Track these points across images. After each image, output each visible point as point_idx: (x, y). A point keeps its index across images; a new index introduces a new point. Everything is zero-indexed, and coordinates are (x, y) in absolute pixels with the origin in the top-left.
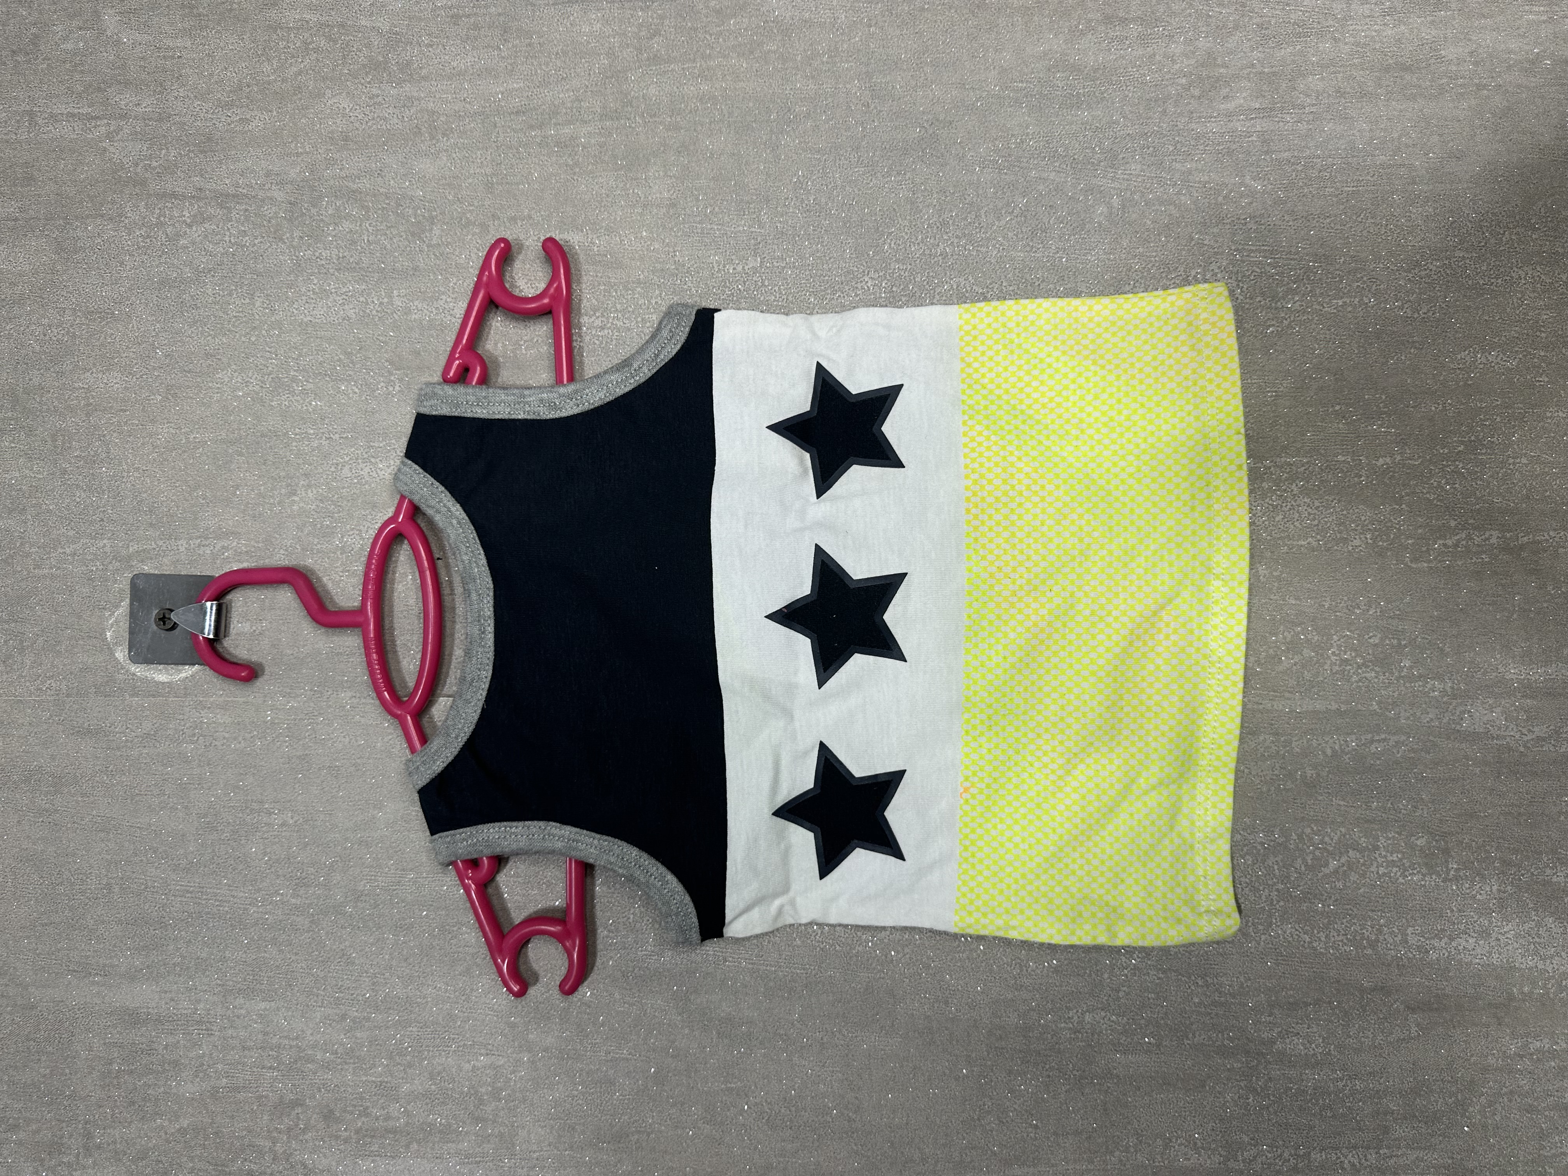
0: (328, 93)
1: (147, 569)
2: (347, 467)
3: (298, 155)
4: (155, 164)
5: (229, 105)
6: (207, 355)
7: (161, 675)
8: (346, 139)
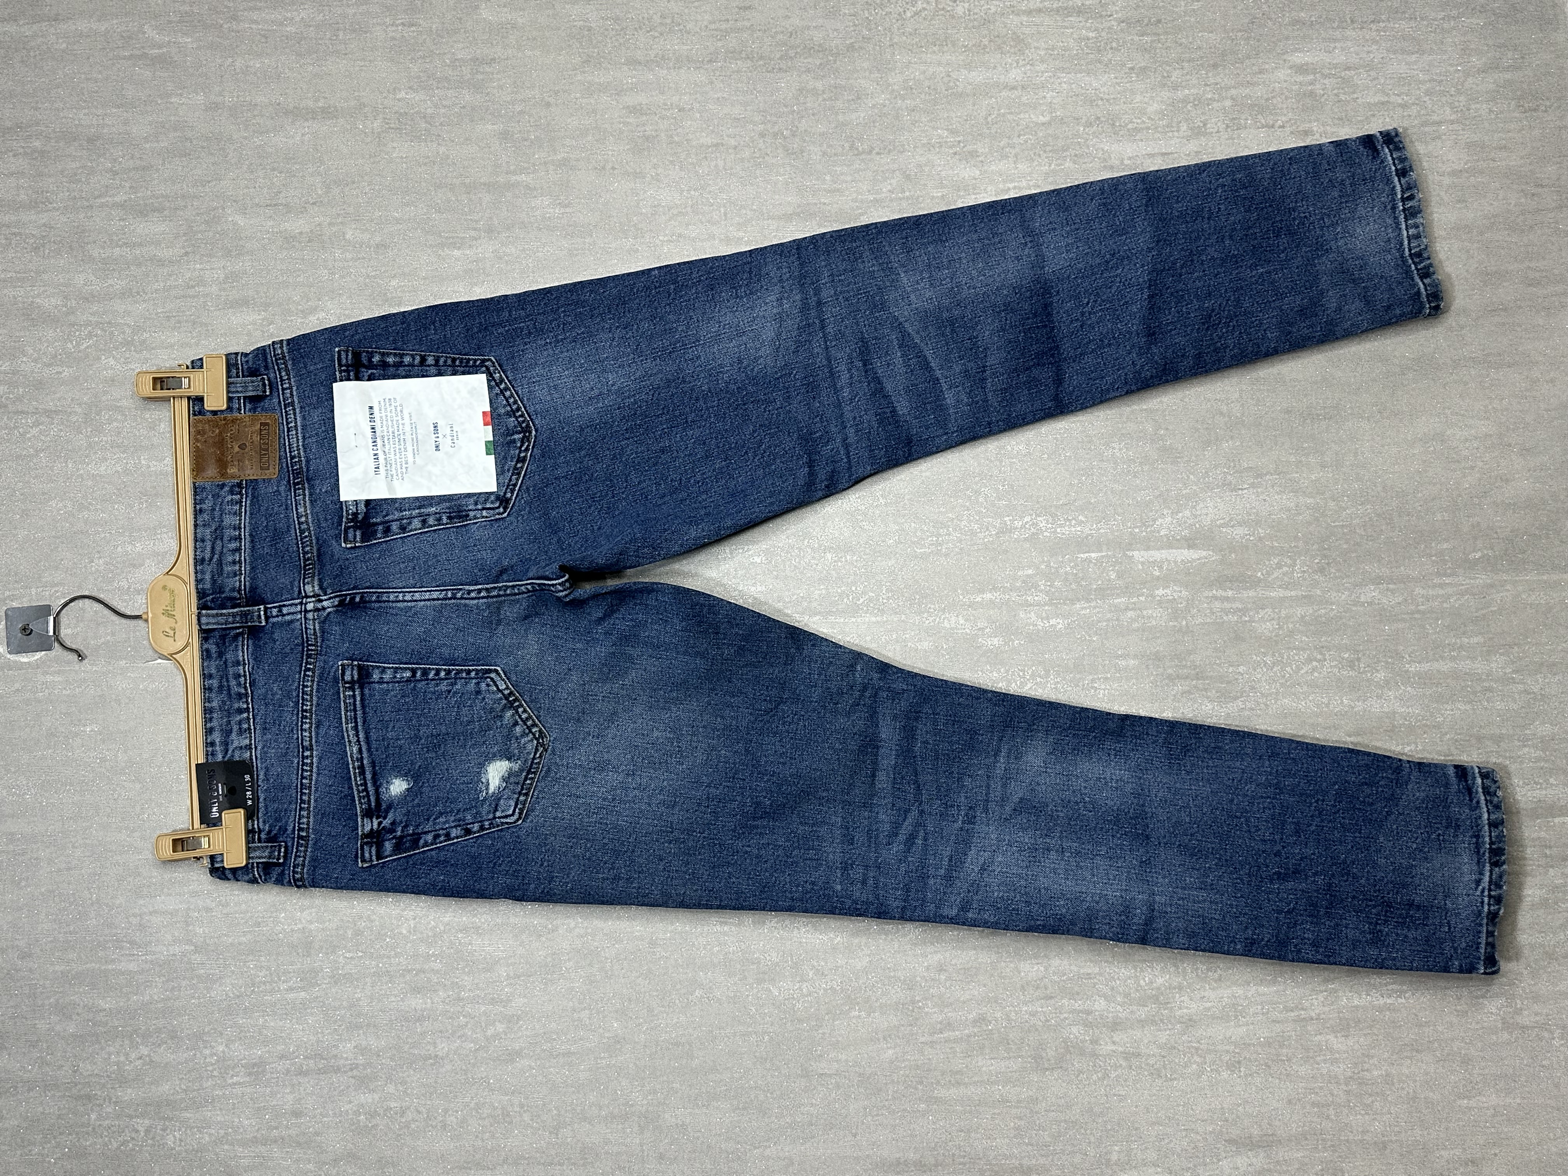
0: (103, 358)
1: (15, 604)
2: (119, 548)
3: (88, 389)
4: (11, 396)
5: (50, 365)
6: (44, 494)
7: (24, 658)
8: (113, 381)
